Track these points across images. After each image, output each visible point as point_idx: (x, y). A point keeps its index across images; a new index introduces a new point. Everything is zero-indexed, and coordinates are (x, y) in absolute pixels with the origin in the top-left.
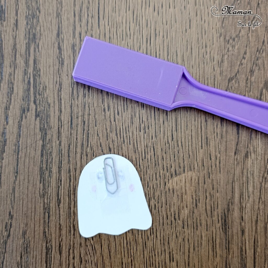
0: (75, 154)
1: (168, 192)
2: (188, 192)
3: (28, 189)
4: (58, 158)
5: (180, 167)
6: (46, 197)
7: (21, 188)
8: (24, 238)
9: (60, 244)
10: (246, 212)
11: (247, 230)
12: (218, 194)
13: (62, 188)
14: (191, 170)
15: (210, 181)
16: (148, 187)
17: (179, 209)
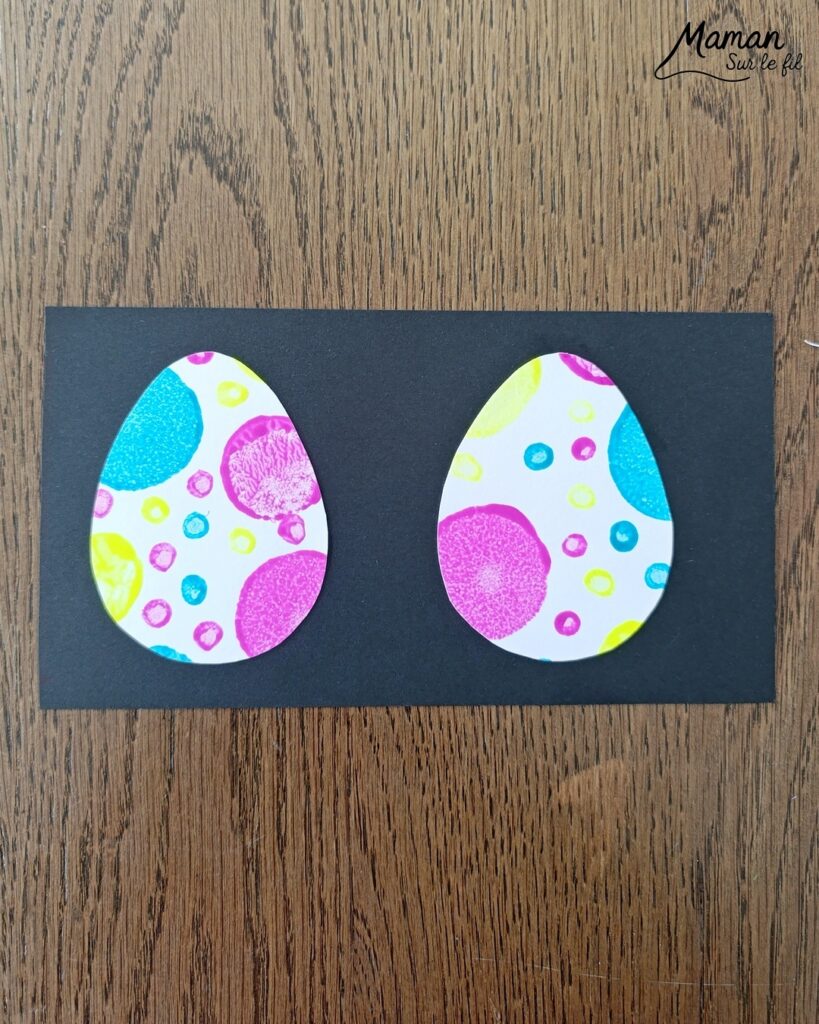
0: (319, 721)
1: (556, 812)
2: (608, 812)
3: (201, 812)
4: (275, 733)
5: (587, 748)
6: (248, 831)
7: (185, 811)
8: (198, 936)
9: (288, 949)
10: (753, 857)
11: (753, 902)
12: (682, 814)
13: (289, 808)
14: (614, 755)
15: (662, 782)
16: (506, 801)
17: (584, 853)
